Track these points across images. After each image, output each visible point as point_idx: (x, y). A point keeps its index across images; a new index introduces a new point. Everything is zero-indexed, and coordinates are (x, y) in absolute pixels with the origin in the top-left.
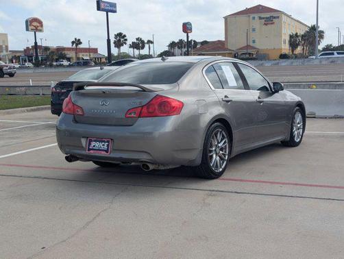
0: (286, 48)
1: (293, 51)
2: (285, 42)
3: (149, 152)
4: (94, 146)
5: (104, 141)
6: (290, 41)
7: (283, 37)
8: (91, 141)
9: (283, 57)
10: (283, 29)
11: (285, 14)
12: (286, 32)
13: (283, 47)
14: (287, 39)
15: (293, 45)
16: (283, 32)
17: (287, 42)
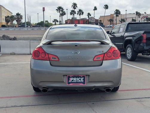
0: (4, 22)
1: (7, 24)
2: (3, 20)
3: (112, 81)
4: (73, 80)
5: (81, 77)
6: (6, 19)
7: (3, 18)
8: (69, 78)
9: (3, 26)
10: (2, 13)
11: (3, 7)
12: (4, 15)
13: (3, 22)
14: (4, 18)
15: (7, 21)
16: (2, 15)
17: (4, 20)
